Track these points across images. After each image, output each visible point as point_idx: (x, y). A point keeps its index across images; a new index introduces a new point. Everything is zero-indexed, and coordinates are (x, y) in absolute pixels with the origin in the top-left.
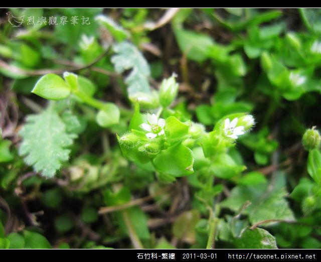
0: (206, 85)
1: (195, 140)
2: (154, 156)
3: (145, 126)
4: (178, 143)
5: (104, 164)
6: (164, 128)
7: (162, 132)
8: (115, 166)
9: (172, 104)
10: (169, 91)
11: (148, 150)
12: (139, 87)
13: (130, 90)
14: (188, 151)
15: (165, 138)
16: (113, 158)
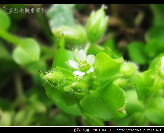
0: (139, 19)
1: (127, 80)
2: (82, 97)
3: (72, 64)
4: (109, 83)
5: (17, 110)
6: (93, 66)
7: (92, 70)
8: (31, 112)
9: (101, 40)
10: (97, 25)
11: (76, 89)
12: (62, 19)
13: (52, 23)
14: (119, 92)
15: (94, 77)
16: (28, 104)
